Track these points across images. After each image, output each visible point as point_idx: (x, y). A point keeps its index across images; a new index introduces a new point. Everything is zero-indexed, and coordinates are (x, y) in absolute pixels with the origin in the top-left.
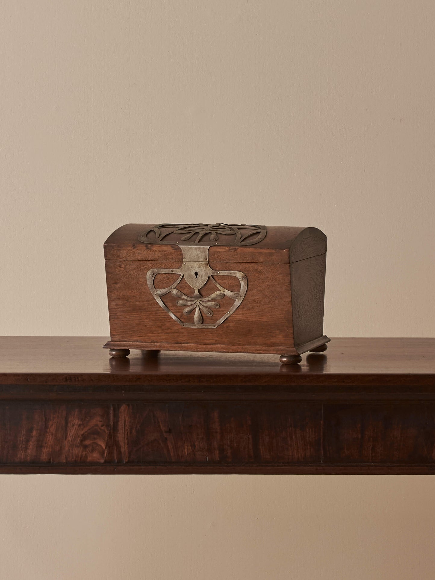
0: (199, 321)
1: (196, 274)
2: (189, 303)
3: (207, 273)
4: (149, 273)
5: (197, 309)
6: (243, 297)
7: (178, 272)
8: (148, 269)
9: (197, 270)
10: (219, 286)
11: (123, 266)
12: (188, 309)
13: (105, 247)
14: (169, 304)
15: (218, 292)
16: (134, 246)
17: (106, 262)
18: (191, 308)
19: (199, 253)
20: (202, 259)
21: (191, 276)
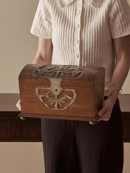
0: (57, 107)
1: (56, 90)
2: (53, 100)
3: (60, 90)
4: (37, 89)
5: (56, 103)
6: (75, 99)
7: (49, 89)
8: (37, 87)
9: (56, 88)
10: (65, 95)
11: (26, 86)
12: (53, 103)
13: (19, 78)
14: (45, 100)
15: (65, 97)
16: (31, 78)
17: (19, 84)
18: (54, 102)
19: (57, 82)
20: (58, 84)
21: (54, 91)
